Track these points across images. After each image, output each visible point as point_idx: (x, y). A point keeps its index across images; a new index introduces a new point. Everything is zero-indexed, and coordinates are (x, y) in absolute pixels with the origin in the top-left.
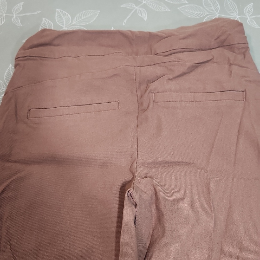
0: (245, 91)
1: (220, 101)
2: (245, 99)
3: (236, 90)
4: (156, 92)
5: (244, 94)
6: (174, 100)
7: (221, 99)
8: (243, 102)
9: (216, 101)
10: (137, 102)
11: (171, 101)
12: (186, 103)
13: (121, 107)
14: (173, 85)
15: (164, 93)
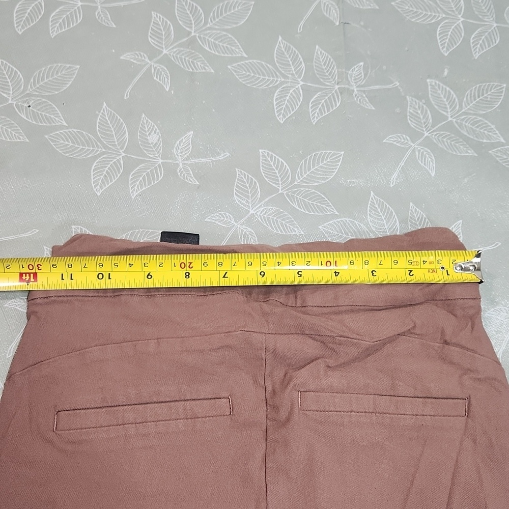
0: (469, 398)
1: (421, 417)
2: (468, 413)
3: (453, 397)
4: (305, 390)
5: (467, 404)
6: (338, 409)
7: (425, 413)
8: (463, 418)
9: (414, 417)
10: (264, 402)
11: (331, 411)
12: (360, 416)
13: (234, 411)
14: (335, 379)
15: (320, 394)
